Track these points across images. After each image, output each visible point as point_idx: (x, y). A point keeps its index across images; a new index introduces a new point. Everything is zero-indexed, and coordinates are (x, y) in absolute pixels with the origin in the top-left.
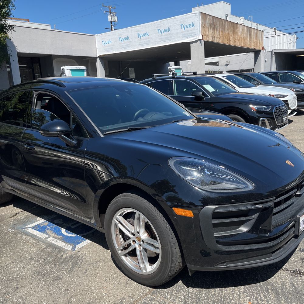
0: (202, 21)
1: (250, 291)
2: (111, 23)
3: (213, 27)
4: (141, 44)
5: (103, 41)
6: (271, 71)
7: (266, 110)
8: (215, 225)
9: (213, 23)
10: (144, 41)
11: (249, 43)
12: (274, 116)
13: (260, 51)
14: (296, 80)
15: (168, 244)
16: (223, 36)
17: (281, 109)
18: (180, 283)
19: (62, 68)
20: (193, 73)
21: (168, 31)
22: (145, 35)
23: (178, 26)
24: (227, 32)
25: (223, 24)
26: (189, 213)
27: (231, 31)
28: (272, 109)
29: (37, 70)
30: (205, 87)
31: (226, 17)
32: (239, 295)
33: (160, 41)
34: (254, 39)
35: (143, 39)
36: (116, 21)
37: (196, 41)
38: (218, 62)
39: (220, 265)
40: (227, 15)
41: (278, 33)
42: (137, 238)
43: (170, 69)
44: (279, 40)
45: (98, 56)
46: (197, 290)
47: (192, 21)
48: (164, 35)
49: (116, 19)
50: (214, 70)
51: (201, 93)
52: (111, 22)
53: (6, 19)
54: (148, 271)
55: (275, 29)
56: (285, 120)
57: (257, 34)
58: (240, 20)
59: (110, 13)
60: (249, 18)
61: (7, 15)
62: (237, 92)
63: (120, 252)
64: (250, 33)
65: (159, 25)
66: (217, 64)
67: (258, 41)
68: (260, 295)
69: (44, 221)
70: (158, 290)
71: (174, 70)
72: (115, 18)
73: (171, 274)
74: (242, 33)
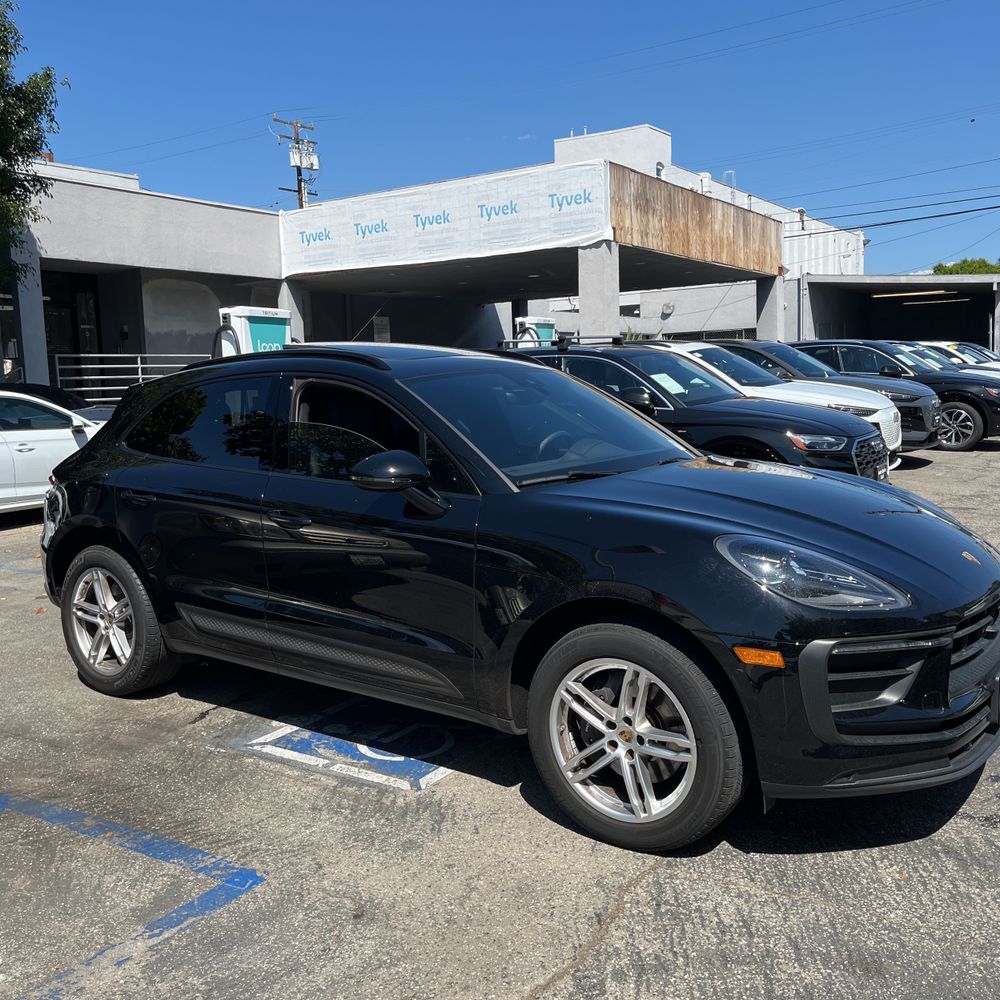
0: (613, 187)
1: (896, 857)
2: (299, 174)
3: (644, 204)
4: (424, 248)
5: (302, 233)
6: (799, 339)
7: (834, 449)
8: (835, 687)
9: (645, 193)
10: (436, 236)
11: (742, 256)
12: (856, 465)
13: (773, 278)
14: (889, 368)
15: (716, 738)
16: (671, 233)
17: (872, 447)
18: (725, 845)
19: (223, 311)
20: (611, 340)
21: (509, 211)
22: (437, 220)
23: (541, 199)
24: (682, 222)
25: (670, 199)
26: (773, 659)
27: (692, 219)
28: (849, 446)
29: (84, 314)
30: (659, 382)
31: (658, 171)
32: (874, 864)
33: (484, 240)
34: (758, 243)
35: (433, 233)
36: (315, 167)
37: (597, 245)
38: (637, 307)
39: (840, 780)
40: (659, 164)
41: (812, 225)
42: (622, 733)
43: (522, 324)
44: (813, 247)
45: (283, 277)
46: (770, 858)
47: (584, 186)
48: (499, 224)
49: (315, 160)
50: (644, 332)
51: (646, 396)
52: (299, 169)
53: (29, 157)
54: (654, 812)
55: (801, 212)
56: (882, 477)
57: (763, 229)
58: (701, 182)
59: (298, 143)
60: (724, 176)
61: (32, 148)
62: (739, 398)
63: (570, 775)
64: (744, 225)
65: (484, 193)
66: (637, 312)
67: (768, 250)
68: (921, 862)
69: (295, 728)
70: (678, 860)
71: (533, 327)
72: (312, 158)
73: (719, 812)
74: (723, 224)
